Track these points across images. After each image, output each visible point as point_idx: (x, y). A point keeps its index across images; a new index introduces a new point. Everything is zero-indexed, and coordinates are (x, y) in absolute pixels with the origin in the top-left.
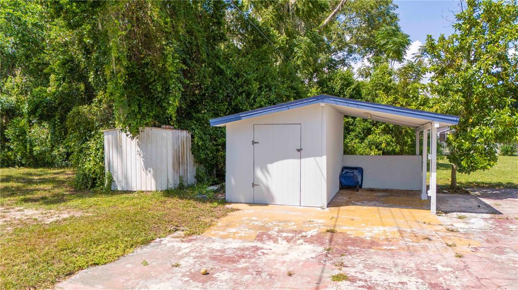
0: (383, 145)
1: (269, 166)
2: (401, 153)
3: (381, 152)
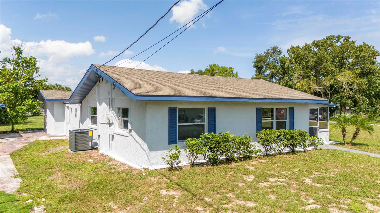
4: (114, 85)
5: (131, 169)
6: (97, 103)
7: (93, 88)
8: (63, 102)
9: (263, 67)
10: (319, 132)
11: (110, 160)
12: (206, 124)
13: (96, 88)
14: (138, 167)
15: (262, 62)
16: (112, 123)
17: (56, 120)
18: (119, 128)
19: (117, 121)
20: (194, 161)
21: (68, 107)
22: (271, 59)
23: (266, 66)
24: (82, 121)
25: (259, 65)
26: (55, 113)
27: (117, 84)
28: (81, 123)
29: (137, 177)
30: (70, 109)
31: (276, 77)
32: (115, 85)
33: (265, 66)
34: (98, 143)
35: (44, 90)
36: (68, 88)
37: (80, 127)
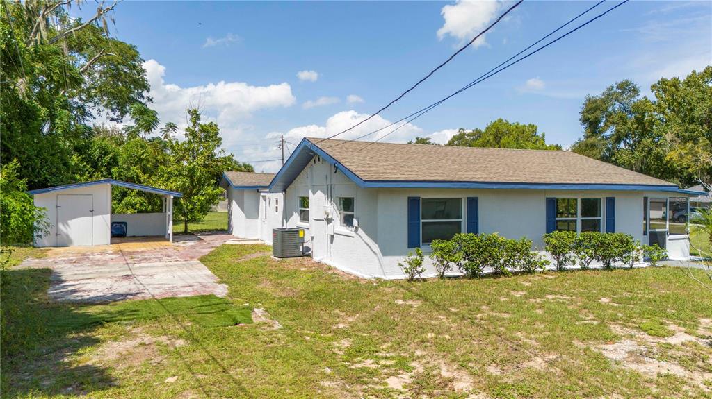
0: (138, 206)
1: (69, 222)
2: (153, 211)
3: (136, 211)
4: (336, 168)
5: (358, 279)
6: (310, 191)
7: (303, 169)
8: (257, 190)
9: (600, 121)
10: (669, 240)
11: (330, 268)
12: (464, 221)
13: (307, 170)
14: (366, 277)
15: (598, 112)
16: (332, 219)
17: (247, 217)
18: (341, 225)
19: (337, 217)
20: (443, 272)
21: (264, 198)
22: (617, 105)
23: (606, 120)
24: (287, 216)
25: (592, 117)
26: (246, 205)
27: (340, 166)
28: (285, 220)
29: (366, 288)
30: (268, 201)
31: (628, 141)
32: (336, 166)
33: (604, 119)
34: (311, 247)
35: (229, 173)
36: (249, 166)
37: (283, 225)
